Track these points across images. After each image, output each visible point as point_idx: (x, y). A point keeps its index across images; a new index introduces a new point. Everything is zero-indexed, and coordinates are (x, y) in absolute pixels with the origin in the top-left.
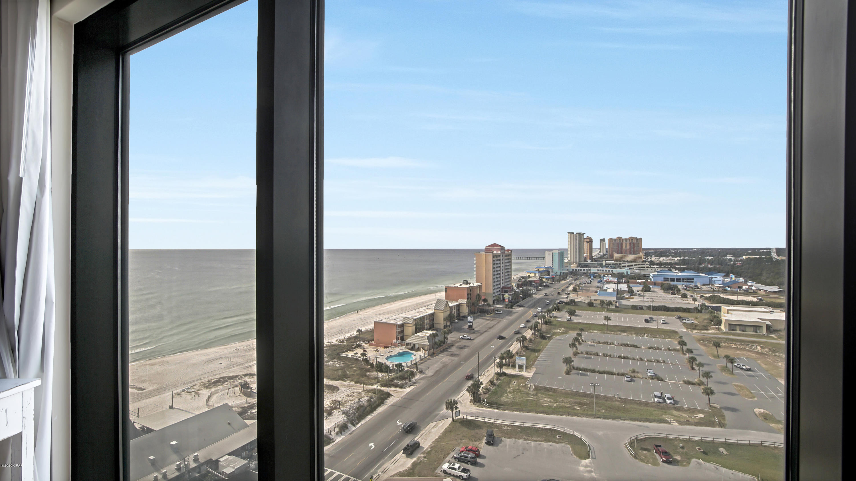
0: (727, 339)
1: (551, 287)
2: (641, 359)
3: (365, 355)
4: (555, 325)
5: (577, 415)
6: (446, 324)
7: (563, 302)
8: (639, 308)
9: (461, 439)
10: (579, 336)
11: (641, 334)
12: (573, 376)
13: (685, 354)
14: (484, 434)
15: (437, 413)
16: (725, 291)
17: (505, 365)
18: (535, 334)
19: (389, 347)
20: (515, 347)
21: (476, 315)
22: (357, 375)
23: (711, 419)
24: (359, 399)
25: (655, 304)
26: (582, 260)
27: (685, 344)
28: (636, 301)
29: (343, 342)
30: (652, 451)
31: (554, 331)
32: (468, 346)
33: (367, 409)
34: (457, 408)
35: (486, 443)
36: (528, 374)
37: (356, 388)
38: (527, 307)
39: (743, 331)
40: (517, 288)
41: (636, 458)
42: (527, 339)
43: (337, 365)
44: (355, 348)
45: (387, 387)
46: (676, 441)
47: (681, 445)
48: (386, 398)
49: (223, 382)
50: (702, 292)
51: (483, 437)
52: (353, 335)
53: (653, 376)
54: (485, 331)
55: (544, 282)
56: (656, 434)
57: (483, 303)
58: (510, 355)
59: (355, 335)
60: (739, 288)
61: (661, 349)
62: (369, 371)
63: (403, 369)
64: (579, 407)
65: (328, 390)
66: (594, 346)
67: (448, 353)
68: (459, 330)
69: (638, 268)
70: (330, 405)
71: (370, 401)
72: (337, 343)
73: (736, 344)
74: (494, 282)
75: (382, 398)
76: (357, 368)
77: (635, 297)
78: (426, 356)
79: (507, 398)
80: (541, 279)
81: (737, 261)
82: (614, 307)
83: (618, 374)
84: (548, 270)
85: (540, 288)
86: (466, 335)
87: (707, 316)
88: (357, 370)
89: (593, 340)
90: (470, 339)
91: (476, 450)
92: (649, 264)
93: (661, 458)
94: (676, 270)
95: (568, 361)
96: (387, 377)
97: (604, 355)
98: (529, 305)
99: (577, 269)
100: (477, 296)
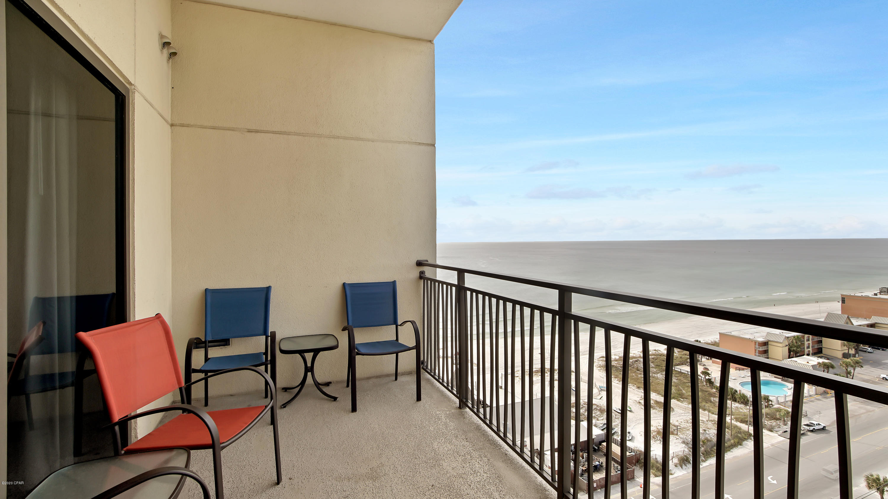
3: (708, 374)
6: (847, 351)
24: (705, 431)
45: (747, 424)
63: (771, 404)
75: (739, 437)
96: (746, 411)
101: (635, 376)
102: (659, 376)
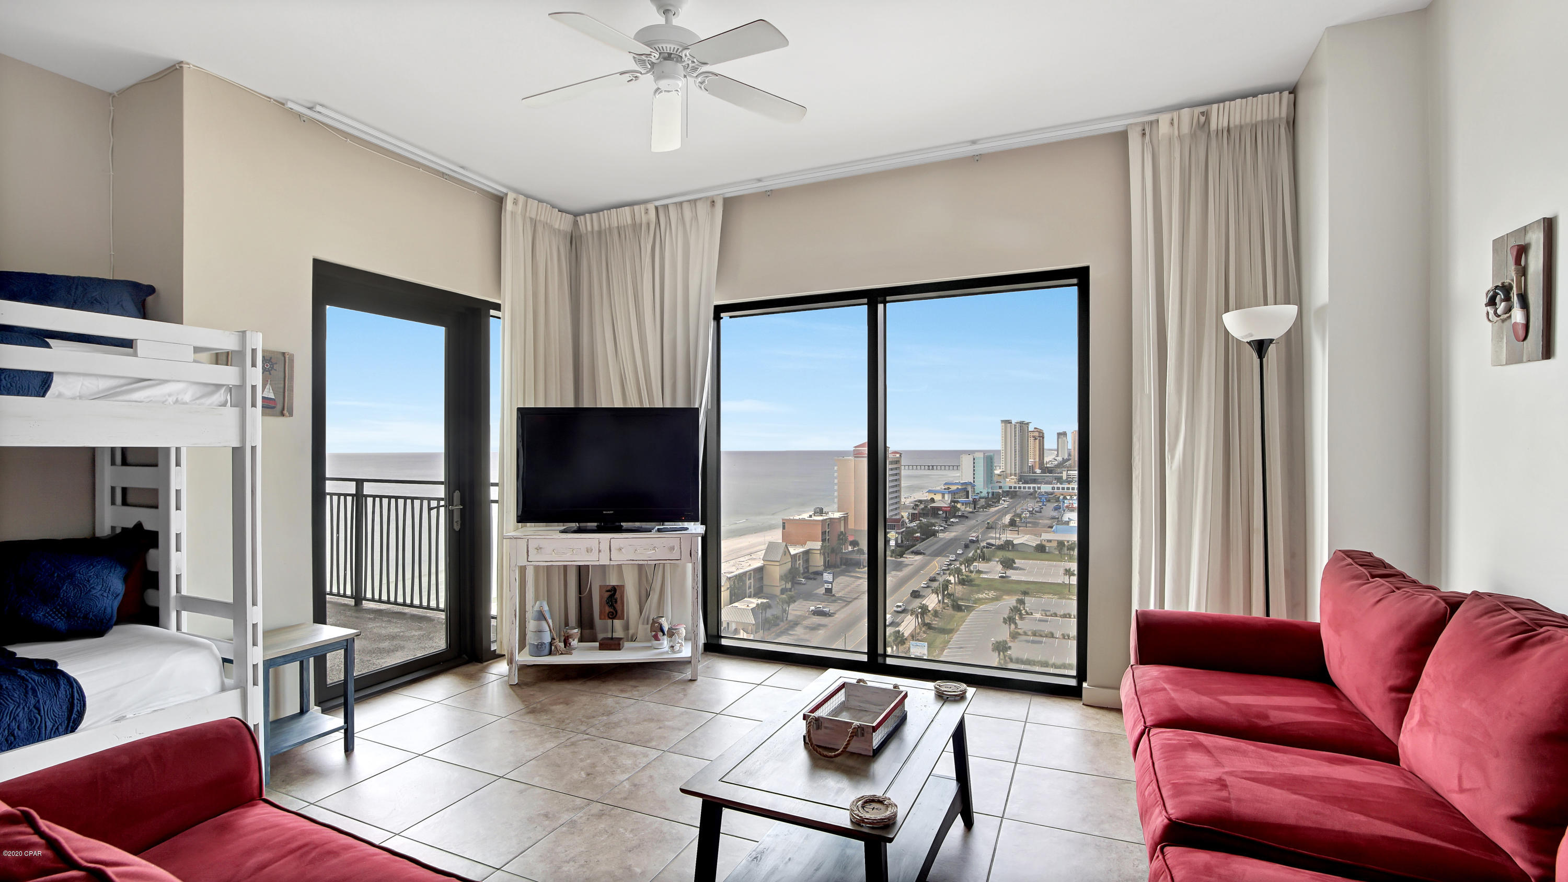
1: (970, 519)
4: (978, 586)
6: (784, 586)
7: (993, 545)
10: (1021, 605)
18: (943, 602)
20: (908, 625)
21: (838, 570)
26: (1026, 469)
31: (976, 597)
32: (824, 626)
38: (929, 555)
40: (911, 521)
42: (929, 611)
54: (855, 599)
55: (959, 510)
57: (850, 548)
58: (899, 639)
66: (1047, 621)
67: (790, 637)
68: (809, 596)
80: (953, 504)
84: (966, 488)
85: (951, 520)
86: (821, 606)
89: (1044, 610)
90: (827, 613)
95: (1002, 648)
97: (1064, 638)
98: (933, 552)
99: (1017, 485)
100: (839, 536)
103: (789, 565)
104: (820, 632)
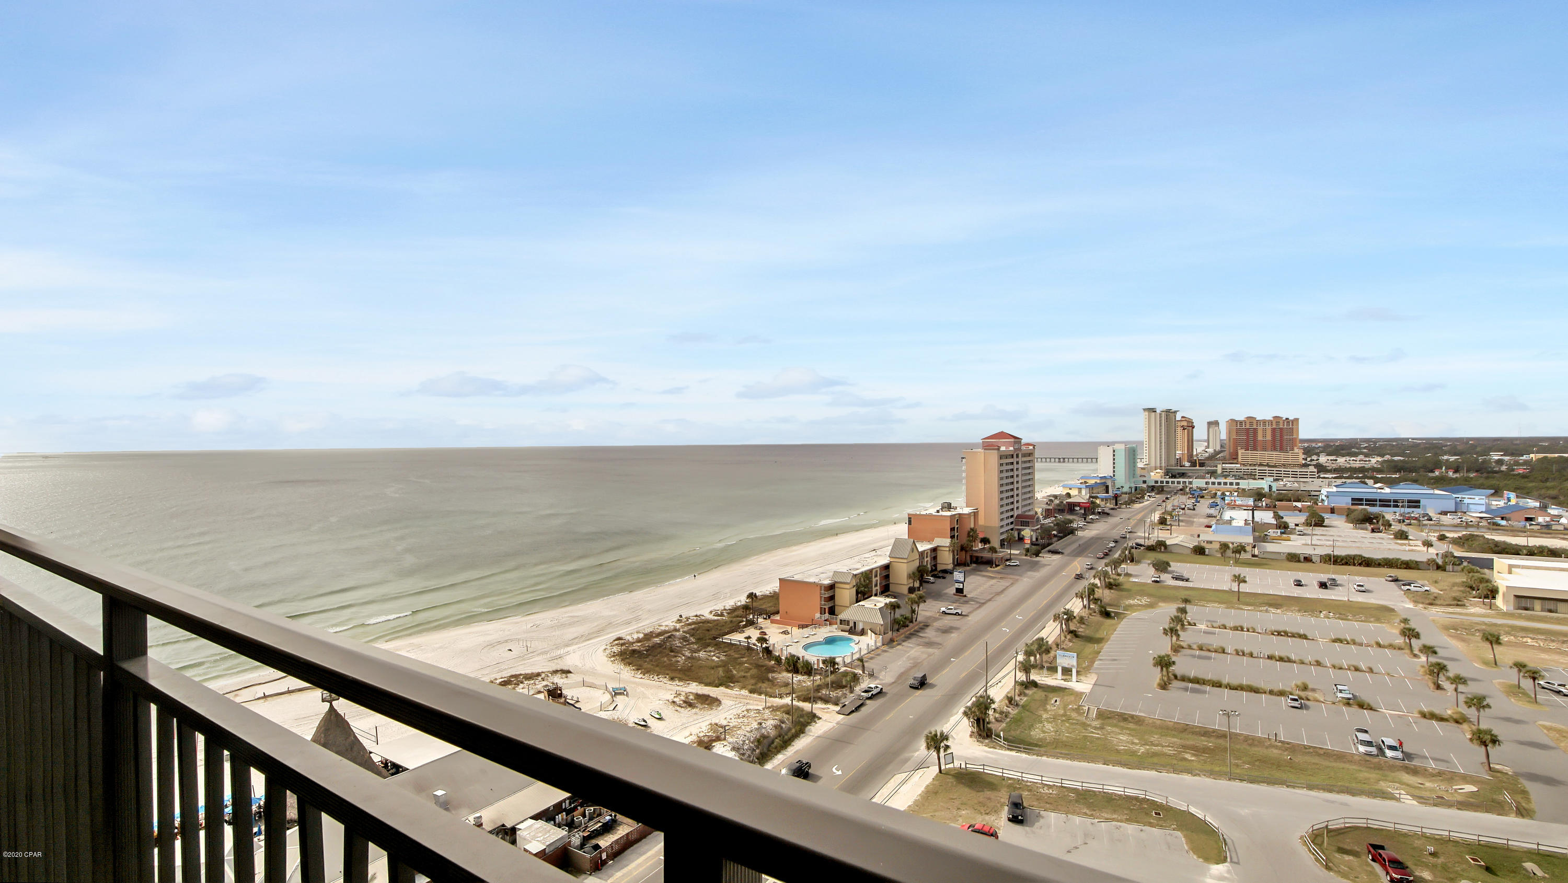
0: (1513, 628)
1: (1112, 516)
2: (1318, 663)
3: (765, 640)
4: (1128, 590)
5: (1189, 771)
6: (912, 585)
7: (1141, 545)
8: (1302, 559)
9: (958, 809)
10: (1182, 614)
11: (1313, 611)
12: (1176, 691)
13: (1415, 656)
14: (1002, 800)
15: (906, 755)
16: (1494, 527)
17: (1034, 667)
18: (1089, 607)
19: (807, 626)
20: (1051, 631)
21: (968, 568)
22: (752, 677)
23: (1495, 797)
24: (760, 724)
25: (1341, 552)
26: (1173, 462)
27: (1418, 636)
28: (1296, 544)
29: (722, 615)
30: (1364, 857)
31: (1127, 603)
32: (957, 629)
33: (775, 743)
34: (947, 747)
35: (1010, 820)
36: (1082, 685)
37: (751, 701)
38: (1068, 555)
39: (1550, 611)
40: (1045, 518)
41: (1328, 868)
42: (1075, 617)
43: (714, 658)
44: (745, 626)
45: (810, 702)
46: (1419, 839)
47: (1432, 849)
48: (809, 724)
49: (515, 684)
50: (1442, 528)
51: (1002, 805)
52: (739, 604)
53: (1349, 699)
54: (990, 600)
55: (1099, 506)
56: (1369, 821)
57: (980, 546)
58: (1042, 647)
59: (743, 603)
60: (1528, 519)
61: (1361, 645)
62: (774, 672)
63: (838, 668)
64: (1194, 755)
65: (702, 704)
66: (1215, 634)
67: (920, 640)
68: (938, 596)
69: (1293, 479)
70: (708, 732)
71: (780, 728)
72: (711, 617)
73: (1537, 639)
74: (1002, 506)
75: (802, 722)
76: (751, 664)
77: (1292, 537)
78: (879, 644)
79: (1044, 732)
80: (1091, 499)
81: (1517, 463)
82: (1248, 556)
83: (1271, 692)
84: (1105, 483)
85: (1090, 517)
86: (953, 607)
87: (1461, 578)
88: (750, 669)
89: (1209, 621)
90: (959, 615)
91: (991, 831)
92: (1316, 470)
93: (1387, 873)
94: (1375, 483)
95: (1164, 663)
96: (809, 684)
97: (1238, 654)
98: (1074, 551)
99: (1165, 480)
100: (969, 533)
101: (667, 661)
102: (701, 655)
103: (917, 563)
104: (953, 635)
